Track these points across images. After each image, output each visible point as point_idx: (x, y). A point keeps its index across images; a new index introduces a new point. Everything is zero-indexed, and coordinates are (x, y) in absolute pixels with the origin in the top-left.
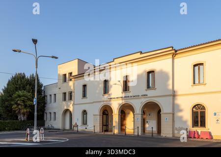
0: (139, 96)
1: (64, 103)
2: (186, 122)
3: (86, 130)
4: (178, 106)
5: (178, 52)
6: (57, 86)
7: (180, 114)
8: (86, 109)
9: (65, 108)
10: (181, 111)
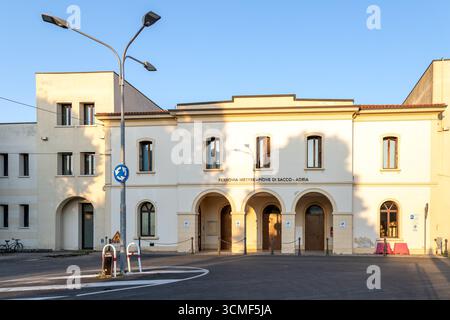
0: (290, 179)
1: (65, 179)
2: (372, 228)
3: (152, 249)
4: (360, 201)
5: (361, 112)
6: (31, 132)
7: (363, 215)
8: (152, 200)
9: (71, 193)
10: (364, 209)
